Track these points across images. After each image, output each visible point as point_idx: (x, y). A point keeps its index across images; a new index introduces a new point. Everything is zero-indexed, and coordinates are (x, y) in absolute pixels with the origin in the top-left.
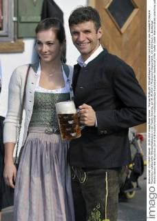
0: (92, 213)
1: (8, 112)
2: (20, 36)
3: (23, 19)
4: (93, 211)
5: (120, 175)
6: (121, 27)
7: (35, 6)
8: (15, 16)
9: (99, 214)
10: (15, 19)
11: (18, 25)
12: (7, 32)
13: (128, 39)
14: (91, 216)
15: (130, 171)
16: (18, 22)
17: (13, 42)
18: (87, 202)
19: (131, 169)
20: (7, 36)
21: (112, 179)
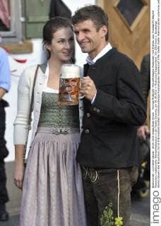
0: (105, 212)
1: (18, 113)
2: (28, 36)
3: (31, 19)
4: (106, 210)
5: (131, 173)
6: (130, 25)
7: (42, 5)
8: (23, 16)
9: (111, 213)
10: (22, 19)
11: (26, 26)
12: (15, 33)
13: (138, 37)
14: (103, 214)
15: (143, 170)
16: (26, 23)
17: (21, 43)
18: (99, 200)
19: (143, 168)
20: (15, 37)
21: (123, 177)
